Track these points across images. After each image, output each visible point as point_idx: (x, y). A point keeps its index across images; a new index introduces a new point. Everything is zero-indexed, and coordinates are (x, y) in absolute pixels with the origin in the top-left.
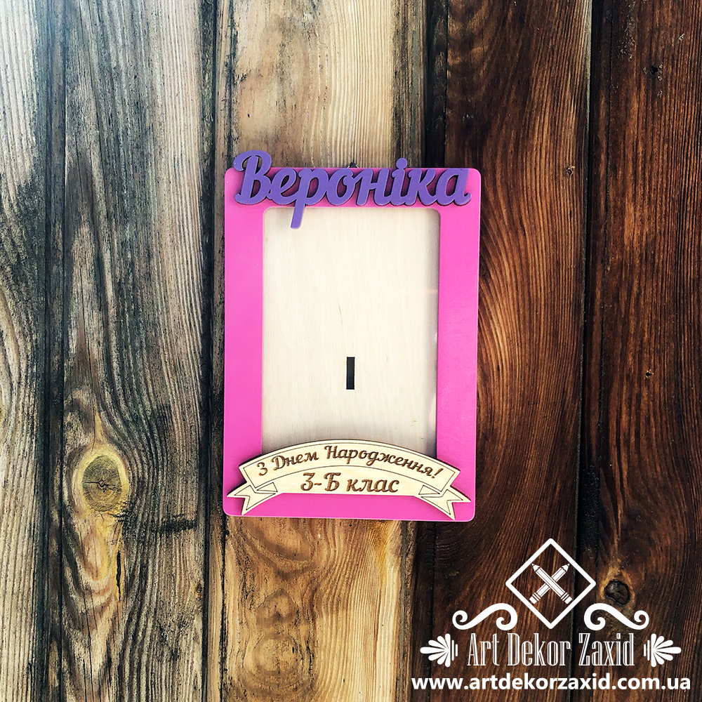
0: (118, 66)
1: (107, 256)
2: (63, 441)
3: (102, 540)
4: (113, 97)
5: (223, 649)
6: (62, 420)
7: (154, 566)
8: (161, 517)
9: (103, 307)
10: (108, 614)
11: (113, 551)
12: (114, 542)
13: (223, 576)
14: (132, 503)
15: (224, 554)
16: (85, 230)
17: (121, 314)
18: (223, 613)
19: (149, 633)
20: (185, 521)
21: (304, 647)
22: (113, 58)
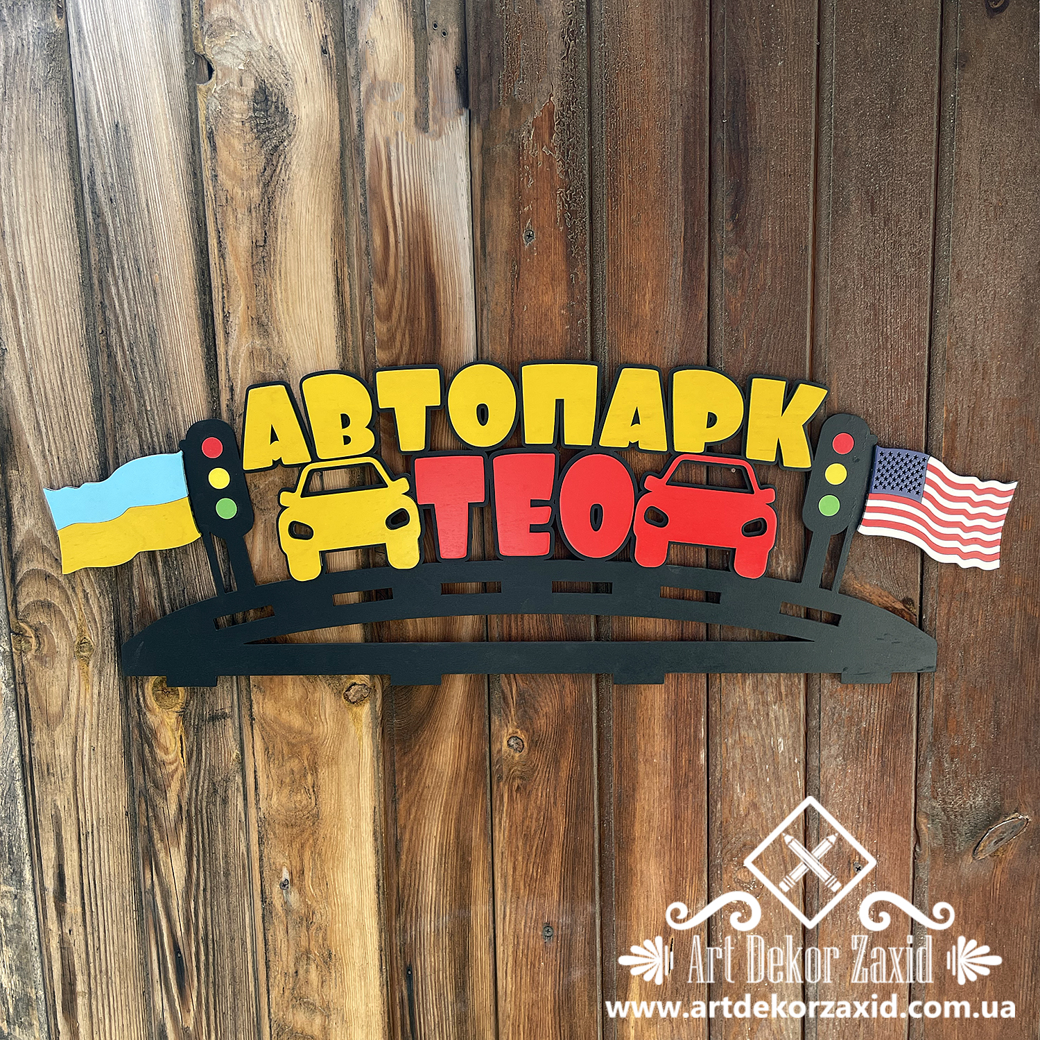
0: (152, 409)
3: (169, 727)
4: (150, 431)
5: (257, 794)
7: (206, 743)
8: (207, 712)
9: (156, 574)
10: (178, 775)
11: (178, 734)
12: (177, 730)
13: (253, 747)
14: (187, 703)
15: (252, 734)
17: (168, 578)
18: (255, 771)
19: (206, 787)
20: (224, 713)
21: (311, 790)
22: (148, 403)
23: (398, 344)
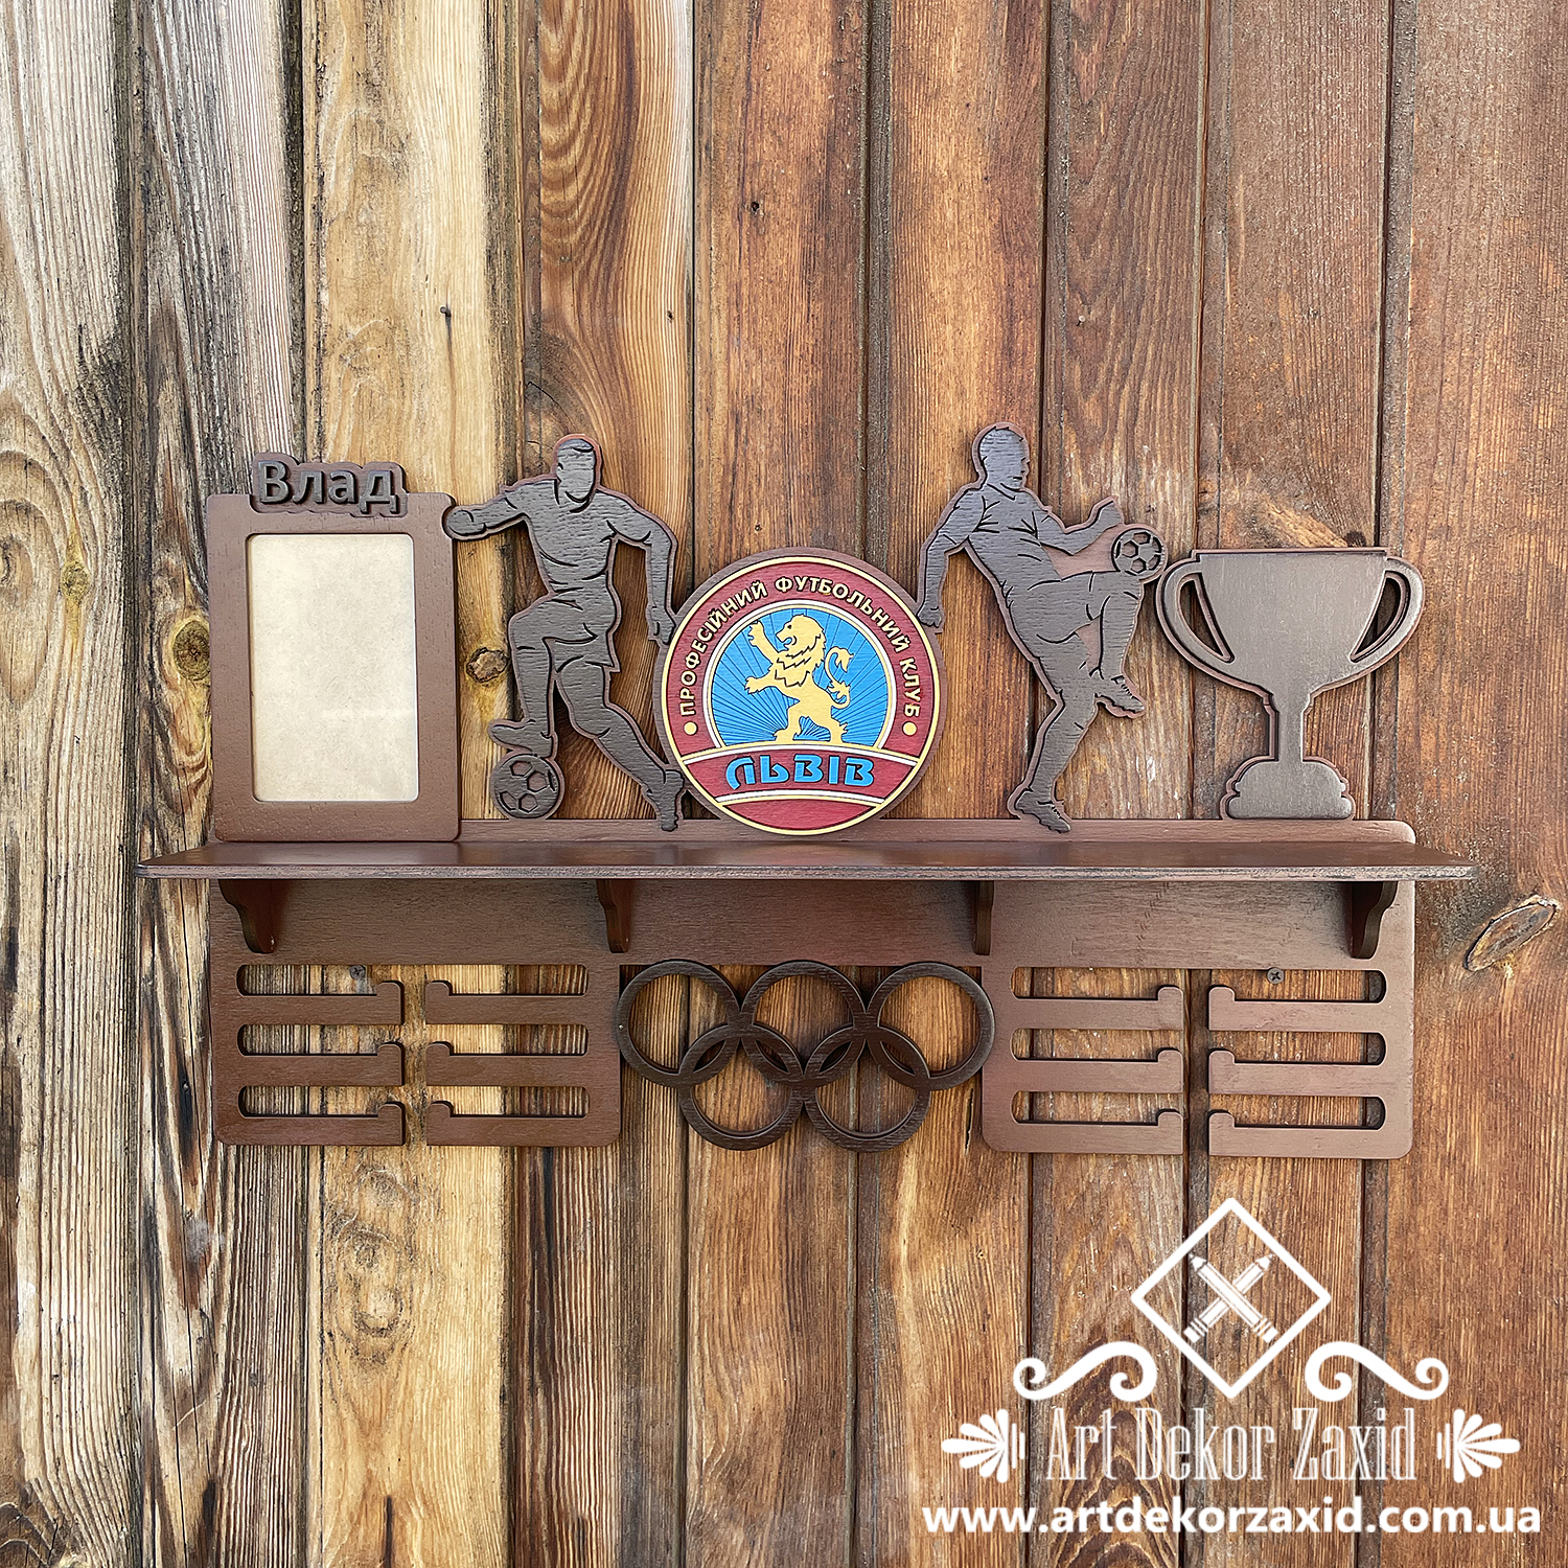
0: (202, 209)
1: (194, 411)
2: (152, 608)
3: (195, 711)
6: (150, 584)
10: (203, 792)
11: (207, 721)
12: (207, 714)
16: (170, 383)
23: (573, 117)
